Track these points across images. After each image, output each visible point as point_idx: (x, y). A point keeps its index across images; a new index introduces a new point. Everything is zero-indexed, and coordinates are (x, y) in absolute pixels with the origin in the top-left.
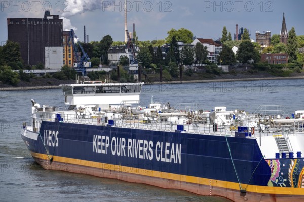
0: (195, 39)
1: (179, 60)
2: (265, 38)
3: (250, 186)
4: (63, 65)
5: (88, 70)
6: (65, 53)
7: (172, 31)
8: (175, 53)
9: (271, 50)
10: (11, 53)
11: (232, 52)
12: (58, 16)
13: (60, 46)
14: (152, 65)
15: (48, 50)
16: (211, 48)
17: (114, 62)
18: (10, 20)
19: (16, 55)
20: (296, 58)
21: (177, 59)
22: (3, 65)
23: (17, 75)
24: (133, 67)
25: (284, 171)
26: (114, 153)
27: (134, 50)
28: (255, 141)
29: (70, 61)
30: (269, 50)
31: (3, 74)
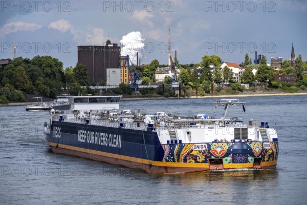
0: (223, 63)
1: (211, 80)
2: (278, 63)
3: (153, 161)
4: (120, 83)
5: (140, 87)
6: (122, 73)
7: (206, 57)
8: (207, 75)
9: (282, 72)
10: (79, 73)
11: (252, 73)
12: (117, 44)
13: (118, 68)
14: (190, 83)
15: (109, 71)
16: (236, 70)
17: (160, 80)
18: (80, 47)
19: (84, 74)
20: (302, 78)
21: (209, 79)
22: (74, 82)
23: (85, 90)
24: (175, 85)
25: (172, 151)
26: (88, 142)
27: (176, 71)
28: (156, 133)
29: (126, 79)
30: (280, 72)
31: (74, 89)
